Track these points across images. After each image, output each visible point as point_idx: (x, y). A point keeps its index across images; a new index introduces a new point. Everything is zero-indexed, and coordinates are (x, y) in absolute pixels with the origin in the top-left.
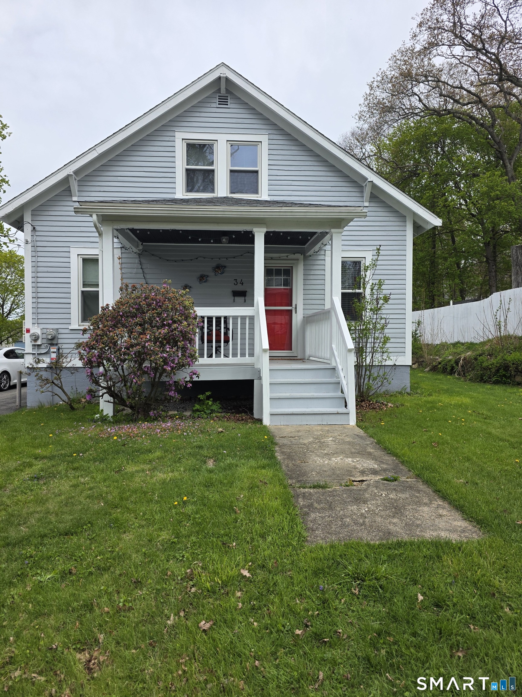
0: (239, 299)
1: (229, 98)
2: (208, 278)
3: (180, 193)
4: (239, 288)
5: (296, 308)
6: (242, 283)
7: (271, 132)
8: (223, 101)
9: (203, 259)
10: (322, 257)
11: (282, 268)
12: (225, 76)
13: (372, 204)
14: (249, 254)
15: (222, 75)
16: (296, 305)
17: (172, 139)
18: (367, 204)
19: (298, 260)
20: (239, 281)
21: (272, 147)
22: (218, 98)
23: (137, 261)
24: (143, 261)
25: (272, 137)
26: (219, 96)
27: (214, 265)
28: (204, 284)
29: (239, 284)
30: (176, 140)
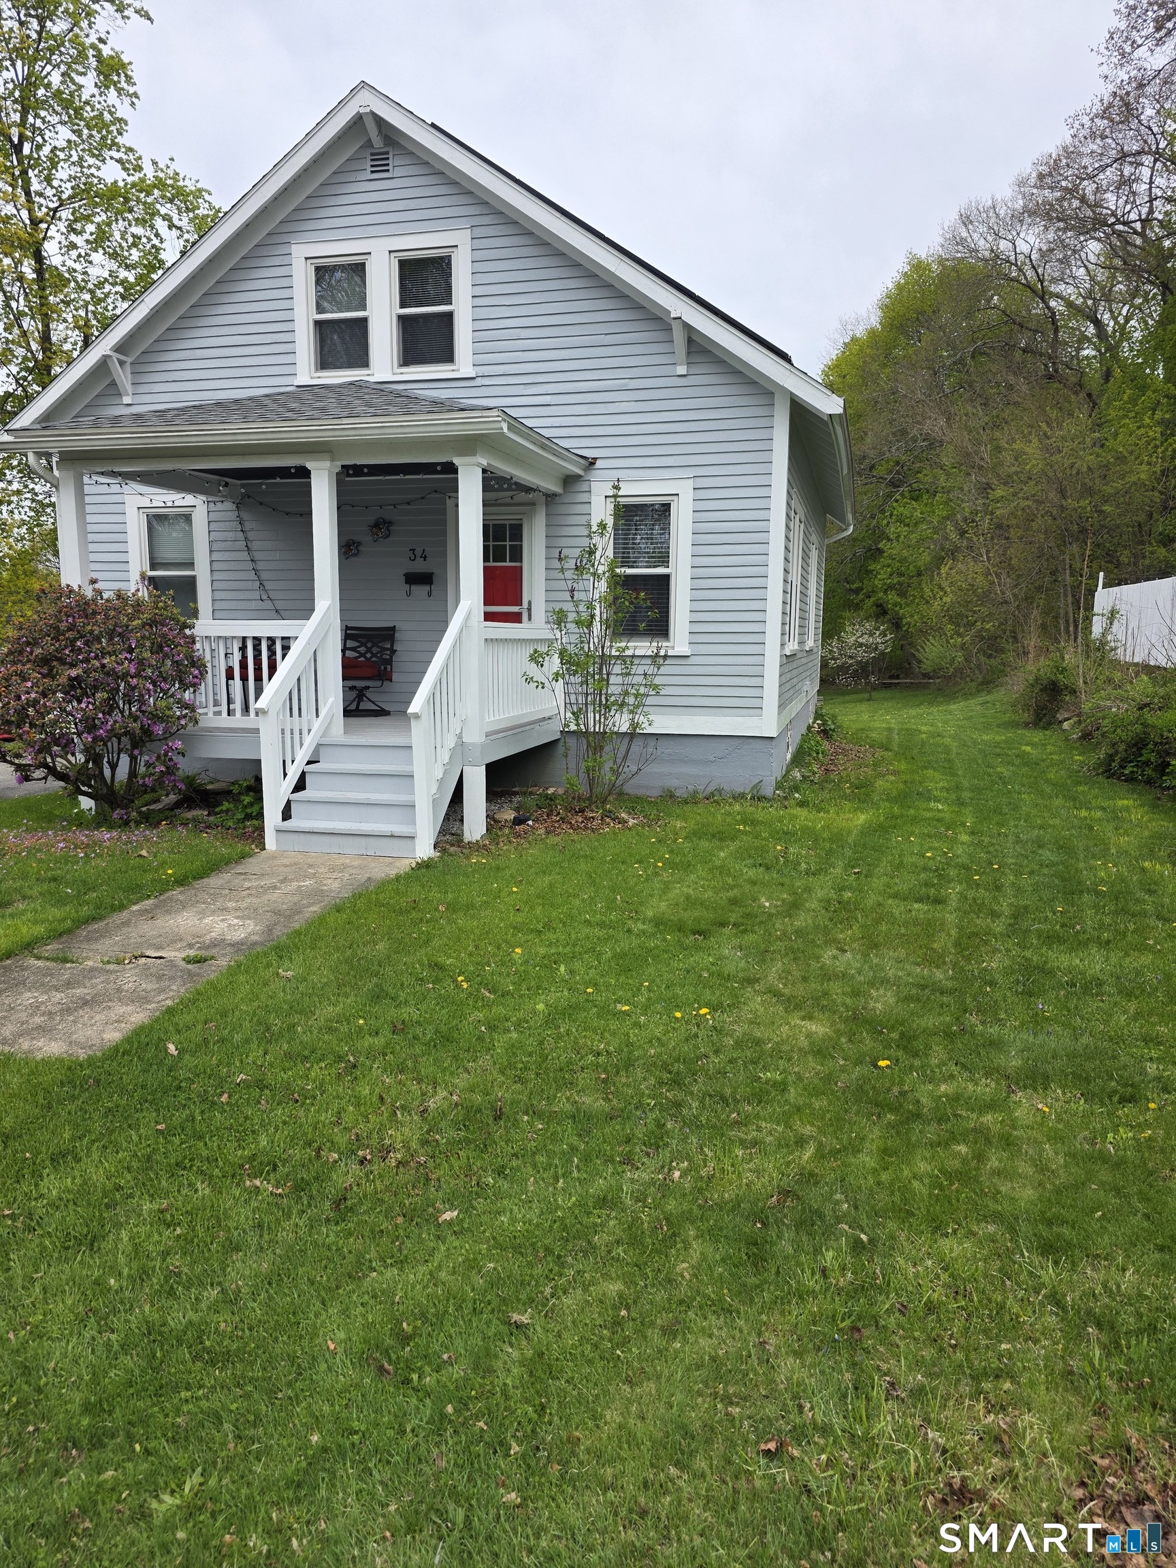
0: (420, 591)
1: (390, 156)
2: (360, 548)
3: (305, 372)
4: (419, 567)
5: (529, 609)
6: (425, 558)
7: (475, 221)
8: (380, 163)
9: (349, 508)
10: (583, 497)
11: (507, 523)
12: (368, 110)
13: (694, 370)
14: (437, 496)
15: (362, 110)
16: (530, 603)
17: (285, 260)
18: (682, 370)
19: (533, 504)
20: (419, 552)
21: (479, 255)
22: (369, 158)
23: (233, 515)
24: (245, 516)
25: (479, 232)
26: (372, 154)
27: (371, 519)
28: (354, 559)
29: (418, 558)
30: (294, 262)
